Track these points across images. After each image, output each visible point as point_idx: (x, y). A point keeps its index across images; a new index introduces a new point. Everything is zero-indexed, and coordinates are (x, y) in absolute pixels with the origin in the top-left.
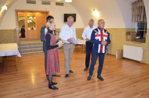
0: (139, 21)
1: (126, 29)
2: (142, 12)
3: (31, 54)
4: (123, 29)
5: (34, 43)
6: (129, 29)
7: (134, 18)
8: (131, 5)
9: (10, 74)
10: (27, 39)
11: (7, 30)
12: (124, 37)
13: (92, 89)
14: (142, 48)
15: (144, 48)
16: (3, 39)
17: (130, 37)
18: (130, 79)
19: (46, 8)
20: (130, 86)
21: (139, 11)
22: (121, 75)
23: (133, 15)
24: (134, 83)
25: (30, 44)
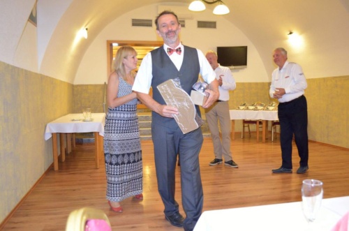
9: (81, 173)
11: (87, 85)
16: (79, 105)
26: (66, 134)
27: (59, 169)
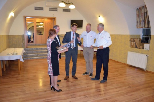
0: (144, 27)
1: (130, 35)
2: (146, 18)
3: (37, 59)
4: (127, 35)
5: (41, 48)
6: (133, 35)
7: (138, 24)
8: (136, 11)
9: (12, 78)
10: (35, 44)
11: (15, 35)
12: (129, 43)
13: (87, 96)
14: (146, 55)
15: (148, 55)
16: (12, 44)
17: (134, 44)
18: (129, 87)
19: (54, 15)
20: (127, 94)
21: (144, 17)
22: (121, 83)
23: (138, 21)
24: (132, 91)
25: (37, 49)
26: (6, 61)
27: (3, 75)
